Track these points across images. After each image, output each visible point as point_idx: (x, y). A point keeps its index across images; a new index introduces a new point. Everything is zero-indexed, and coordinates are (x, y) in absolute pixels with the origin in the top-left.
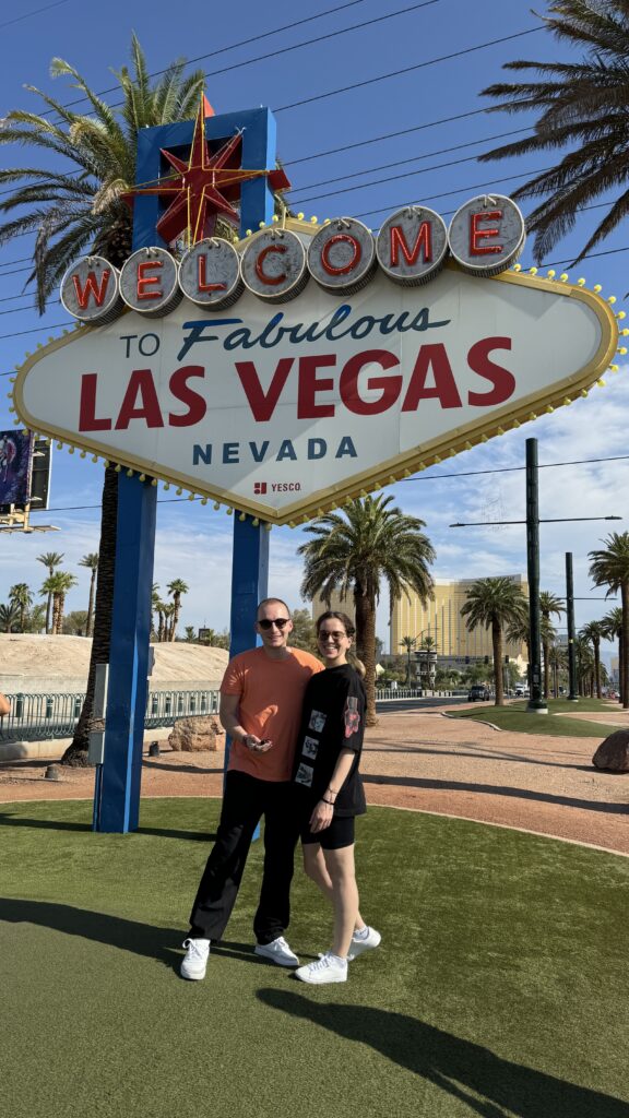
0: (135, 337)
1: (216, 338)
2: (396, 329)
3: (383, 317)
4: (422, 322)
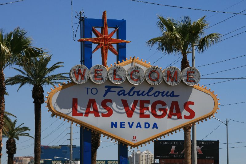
0: (90, 88)
1: (115, 92)
2: (166, 96)
3: (162, 92)
4: (172, 95)
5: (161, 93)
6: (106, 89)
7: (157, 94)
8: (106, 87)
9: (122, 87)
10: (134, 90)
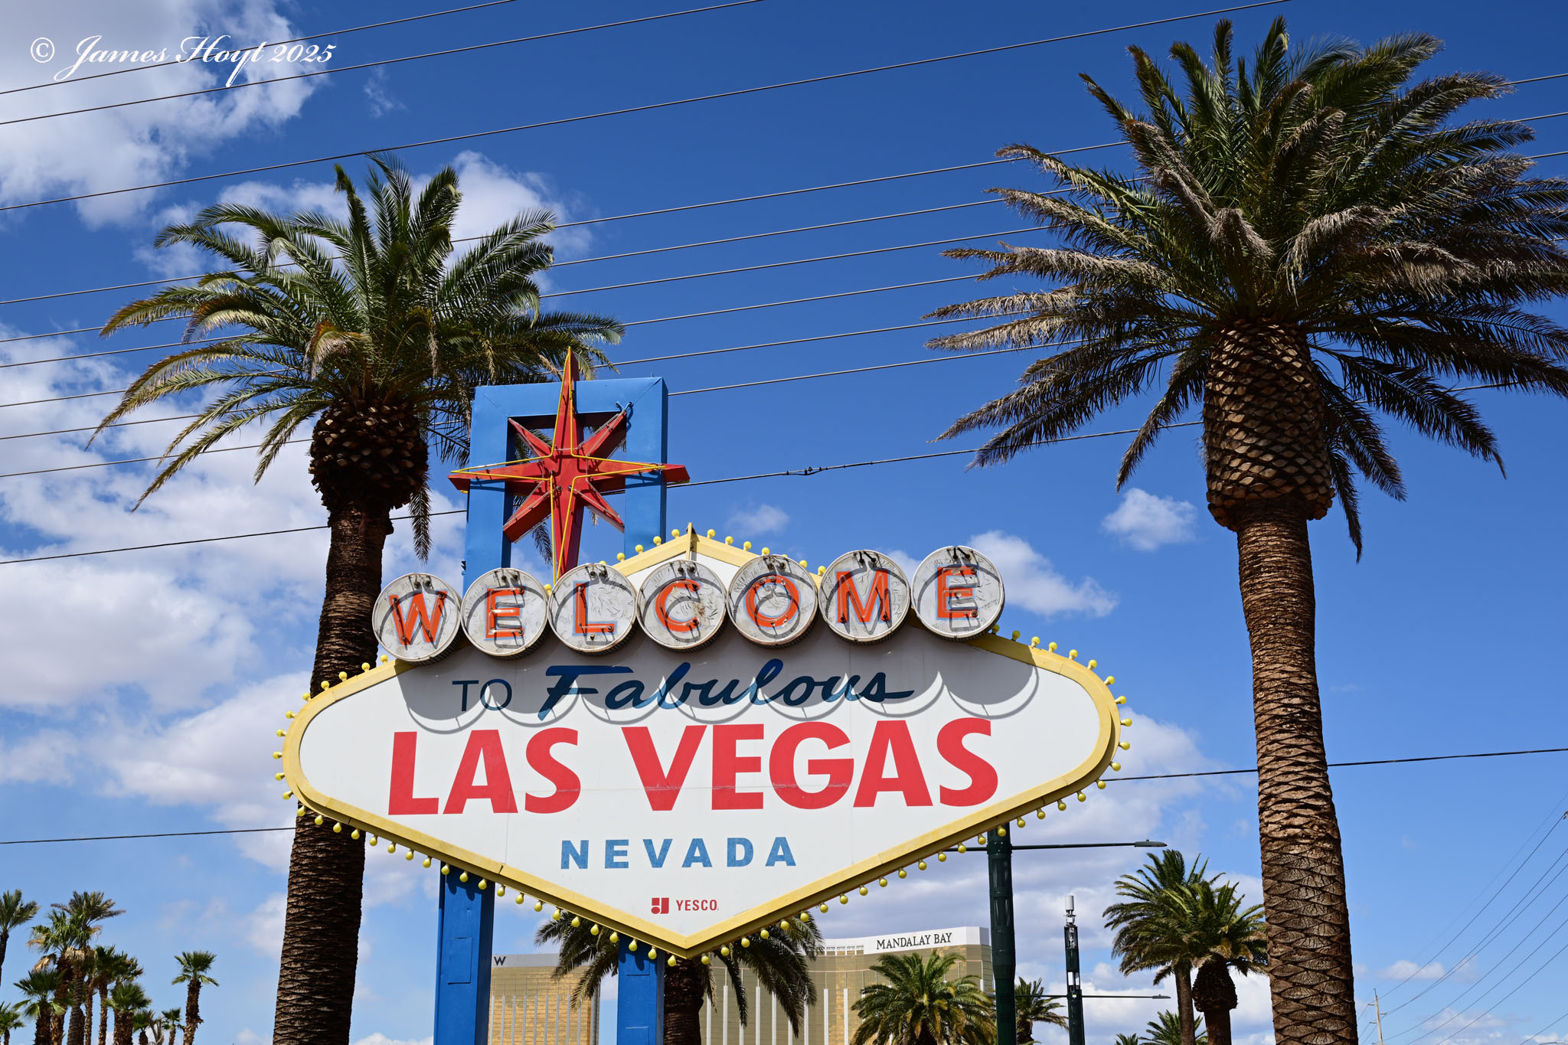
0: (476, 682)
1: (594, 691)
2: (844, 696)
3: (826, 679)
4: (877, 691)
5: (819, 684)
6: (553, 682)
7: (802, 688)
8: (551, 672)
9: (630, 671)
10: (688, 678)
